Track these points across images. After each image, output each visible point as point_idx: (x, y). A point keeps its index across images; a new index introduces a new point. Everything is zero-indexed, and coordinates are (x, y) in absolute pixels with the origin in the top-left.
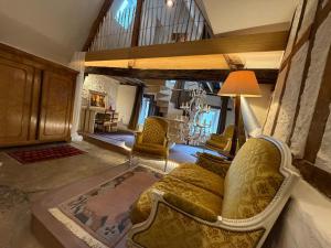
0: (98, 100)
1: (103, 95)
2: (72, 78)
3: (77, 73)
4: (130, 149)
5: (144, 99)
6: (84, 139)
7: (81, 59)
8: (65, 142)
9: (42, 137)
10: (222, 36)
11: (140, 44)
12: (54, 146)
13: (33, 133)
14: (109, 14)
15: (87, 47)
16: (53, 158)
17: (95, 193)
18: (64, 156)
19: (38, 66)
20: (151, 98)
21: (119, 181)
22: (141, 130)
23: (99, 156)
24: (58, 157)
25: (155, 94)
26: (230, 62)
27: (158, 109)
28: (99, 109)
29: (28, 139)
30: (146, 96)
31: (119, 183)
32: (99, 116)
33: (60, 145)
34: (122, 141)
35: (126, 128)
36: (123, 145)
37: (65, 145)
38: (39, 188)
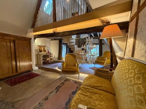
0: (42, 49)
1: (44, 47)
2: (28, 41)
3: (31, 39)
4: (60, 70)
5: (63, 45)
6: (39, 68)
7: (31, 32)
8: (30, 71)
9: (19, 71)
10: (97, 9)
11: (57, 21)
12: (26, 74)
13: (14, 70)
14: (40, 9)
15: (33, 26)
16: (25, 80)
17: (47, 99)
18: (30, 78)
19: (12, 38)
20: (66, 44)
21: (58, 89)
22: (64, 59)
23: (47, 75)
24: (28, 79)
25: (68, 42)
26: (103, 22)
27: (70, 49)
28: (43, 53)
29: (13, 73)
30: (64, 44)
31: (58, 90)
32: (44, 56)
33: (28, 73)
34: (56, 66)
35: (57, 60)
36: (57, 69)
37: (30, 72)
38: (19, 99)
